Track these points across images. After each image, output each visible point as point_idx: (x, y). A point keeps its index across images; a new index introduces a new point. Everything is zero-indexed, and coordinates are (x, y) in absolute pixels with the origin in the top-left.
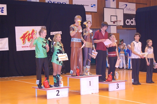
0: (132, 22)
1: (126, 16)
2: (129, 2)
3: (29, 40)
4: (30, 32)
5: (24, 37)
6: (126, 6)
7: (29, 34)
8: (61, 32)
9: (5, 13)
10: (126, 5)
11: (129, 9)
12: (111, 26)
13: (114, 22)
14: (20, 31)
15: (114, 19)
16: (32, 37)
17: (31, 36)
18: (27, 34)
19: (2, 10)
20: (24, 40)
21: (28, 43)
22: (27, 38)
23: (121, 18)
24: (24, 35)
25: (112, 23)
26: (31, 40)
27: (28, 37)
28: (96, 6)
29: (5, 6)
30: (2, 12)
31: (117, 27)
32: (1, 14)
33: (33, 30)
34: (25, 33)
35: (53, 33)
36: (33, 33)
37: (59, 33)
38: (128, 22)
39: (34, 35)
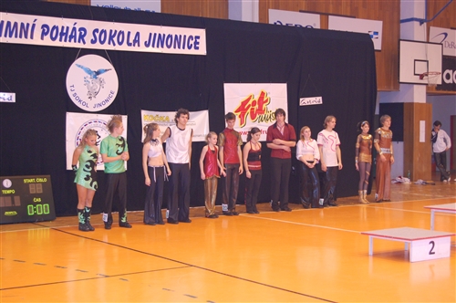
1: (448, 62)
2: (452, 28)
3: (253, 117)
4: (257, 98)
5: (242, 110)
6: (444, 36)
7: (254, 103)
8: (321, 98)
9: (202, 51)
10: (446, 34)
11: (452, 45)
12: (415, 86)
13: (421, 77)
14: (235, 94)
15: (421, 68)
16: (261, 110)
17: (257, 106)
18: (250, 102)
19: (196, 43)
20: (242, 117)
21: (250, 124)
22: (249, 111)
23: (436, 65)
24: (244, 103)
25: (417, 79)
26: (258, 116)
27: (252, 109)
28: (380, 35)
29: (202, 33)
30: (197, 48)
31: (428, 89)
32: (193, 52)
33: (263, 93)
34: (245, 98)
35: (305, 101)
36: (262, 99)
37: (317, 100)
38: (448, 76)
39: (264, 106)
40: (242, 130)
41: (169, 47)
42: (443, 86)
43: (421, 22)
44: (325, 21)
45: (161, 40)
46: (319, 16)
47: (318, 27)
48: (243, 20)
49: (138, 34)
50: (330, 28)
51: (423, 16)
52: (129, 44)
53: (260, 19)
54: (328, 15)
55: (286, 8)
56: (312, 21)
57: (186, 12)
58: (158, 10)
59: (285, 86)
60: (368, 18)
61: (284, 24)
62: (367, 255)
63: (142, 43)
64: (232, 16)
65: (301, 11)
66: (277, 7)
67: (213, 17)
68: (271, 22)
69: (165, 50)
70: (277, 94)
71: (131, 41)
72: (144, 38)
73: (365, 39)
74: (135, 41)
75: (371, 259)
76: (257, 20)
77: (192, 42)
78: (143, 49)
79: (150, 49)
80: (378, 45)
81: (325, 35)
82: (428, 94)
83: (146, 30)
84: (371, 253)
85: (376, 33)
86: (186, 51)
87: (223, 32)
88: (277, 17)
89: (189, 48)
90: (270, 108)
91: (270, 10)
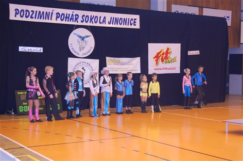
3: (162, 61)
4: (165, 51)
5: (157, 57)
7: (163, 54)
8: (199, 51)
9: (138, 26)
14: (154, 49)
16: (166, 58)
17: (165, 55)
18: (161, 53)
19: (135, 22)
20: (157, 61)
21: (161, 65)
22: (161, 58)
24: (158, 54)
26: (165, 60)
27: (162, 57)
28: (230, 18)
29: (137, 17)
30: (135, 25)
32: (133, 27)
33: (168, 49)
34: (159, 51)
35: (190, 53)
36: (167, 52)
37: (197, 52)
39: (168, 55)
40: (157, 68)
41: (121, 24)
44: (201, 11)
45: (117, 21)
46: (198, 8)
47: (197, 14)
48: (158, 10)
49: (105, 17)
50: (204, 15)
52: (100, 23)
53: (167, 10)
54: (203, 7)
55: (181, 4)
56: (194, 11)
57: (128, 6)
58: (114, 5)
59: (180, 45)
60: (224, 9)
61: (180, 12)
62: (225, 132)
63: (107, 22)
64: (153, 8)
65: (188, 6)
66: (176, 3)
67: (142, 9)
68: (173, 11)
69: (119, 26)
70: (175, 49)
71: (101, 21)
72: (108, 20)
73: (223, 20)
74: (103, 21)
75: (227, 134)
76: (165, 11)
77: (132, 22)
78: (107, 25)
79: (111, 26)
80: (229, 23)
81: (201, 19)
83: (109, 16)
84: (227, 131)
85: (228, 17)
86: (129, 27)
87: (148, 16)
88: (176, 8)
89: (131, 25)
90: (171, 56)
91: (172, 5)
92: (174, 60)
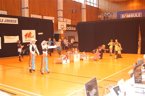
0: (69, 29)
1: (68, 26)
2: (68, 19)
3: (28, 37)
4: (29, 33)
5: (26, 35)
6: (66, 20)
7: (28, 34)
9: (17, 23)
11: (68, 22)
14: (24, 32)
15: (62, 27)
16: (30, 36)
19: (16, 21)
20: (26, 37)
21: (28, 39)
23: (65, 26)
24: (26, 34)
25: (61, 29)
28: (54, 20)
29: (17, 19)
30: (16, 23)
31: (64, 31)
32: (15, 23)
33: (30, 32)
34: (26, 33)
35: (39, 34)
36: (30, 33)
37: (42, 33)
38: (67, 28)
40: (26, 40)
42: (67, 30)
43: (62, 17)
44: (43, 17)
45: (8, 21)
46: (41, 16)
47: (41, 18)
48: (25, 17)
49: (3, 19)
51: (62, 16)
54: (43, 16)
55: (34, 14)
57: (13, 15)
58: (6, 14)
59: (35, 30)
60: (52, 16)
61: (34, 18)
63: (4, 21)
64: (23, 16)
65: (37, 15)
66: (32, 14)
67: (19, 16)
68: (31, 17)
69: (9, 23)
70: (33, 32)
71: (1, 21)
72: (4, 20)
73: (51, 21)
74: (2, 21)
75: (55, 64)
76: (28, 17)
77: (15, 21)
78: (4, 23)
79: (6, 23)
80: (54, 22)
81: (43, 20)
82: (64, 32)
83: (4, 19)
86: (14, 23)
87: (21, 19)
88: (33, 16)
90: (32, 35)
91: (31, 15)
92: (33, 37)
